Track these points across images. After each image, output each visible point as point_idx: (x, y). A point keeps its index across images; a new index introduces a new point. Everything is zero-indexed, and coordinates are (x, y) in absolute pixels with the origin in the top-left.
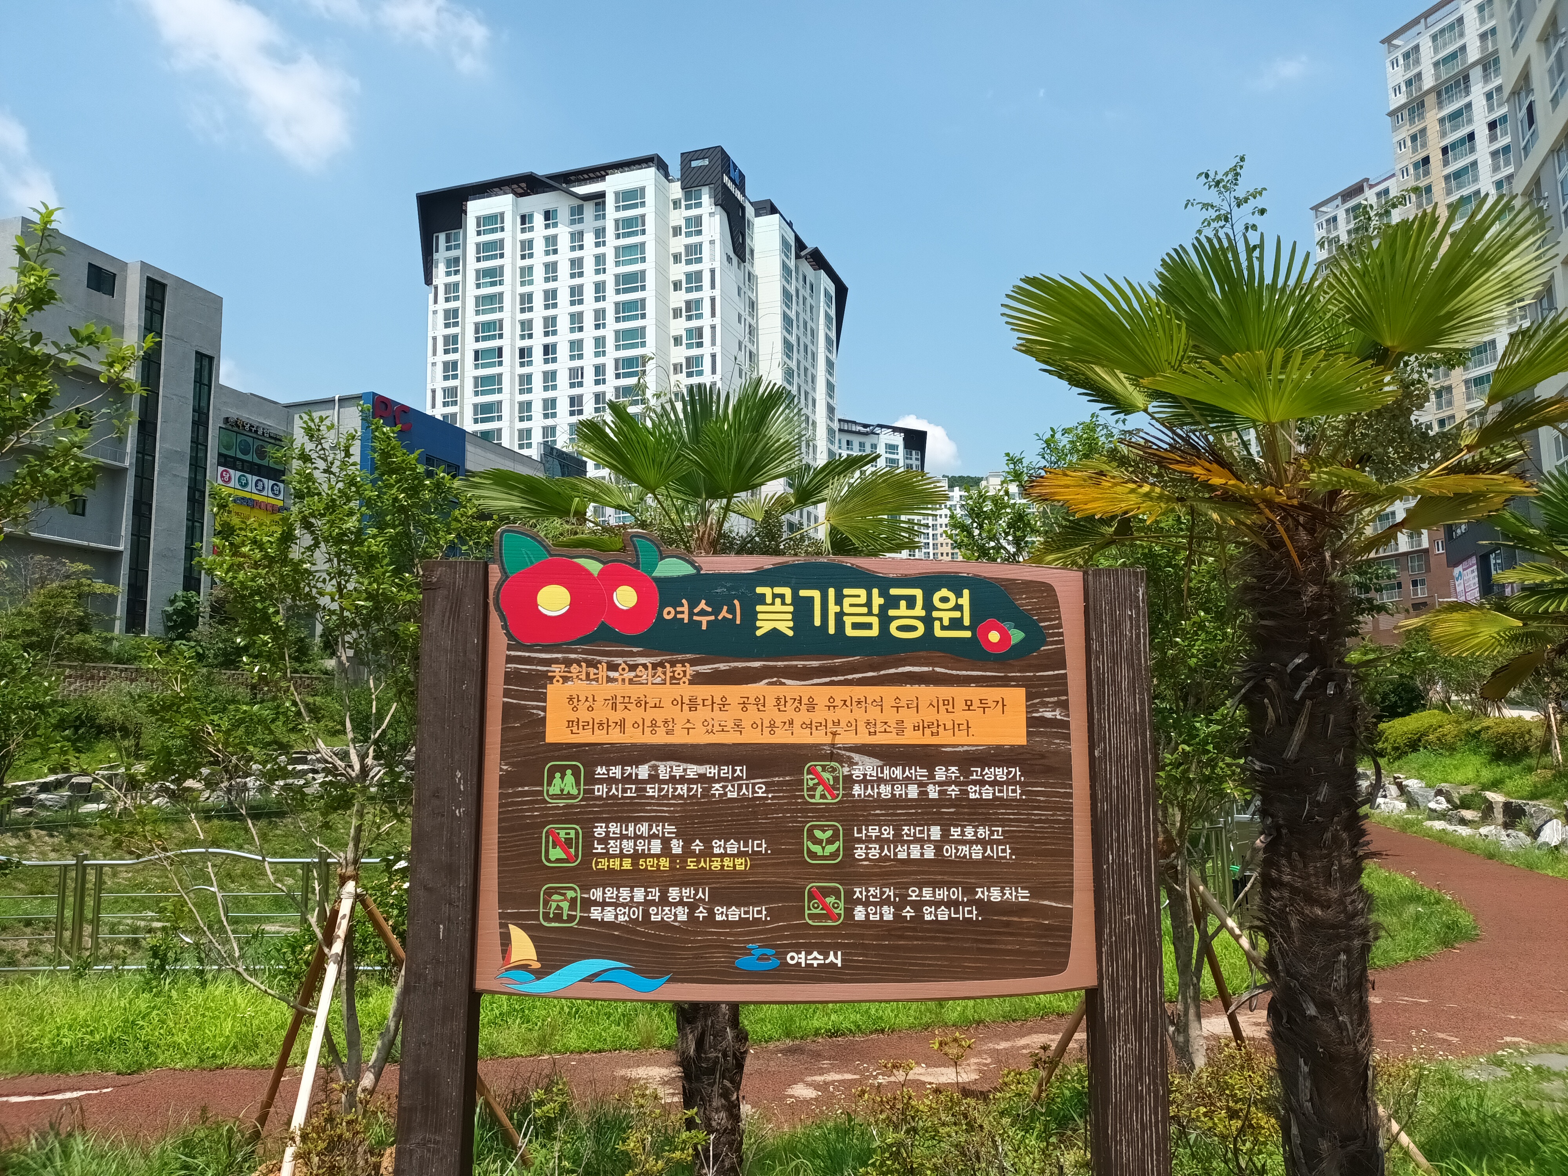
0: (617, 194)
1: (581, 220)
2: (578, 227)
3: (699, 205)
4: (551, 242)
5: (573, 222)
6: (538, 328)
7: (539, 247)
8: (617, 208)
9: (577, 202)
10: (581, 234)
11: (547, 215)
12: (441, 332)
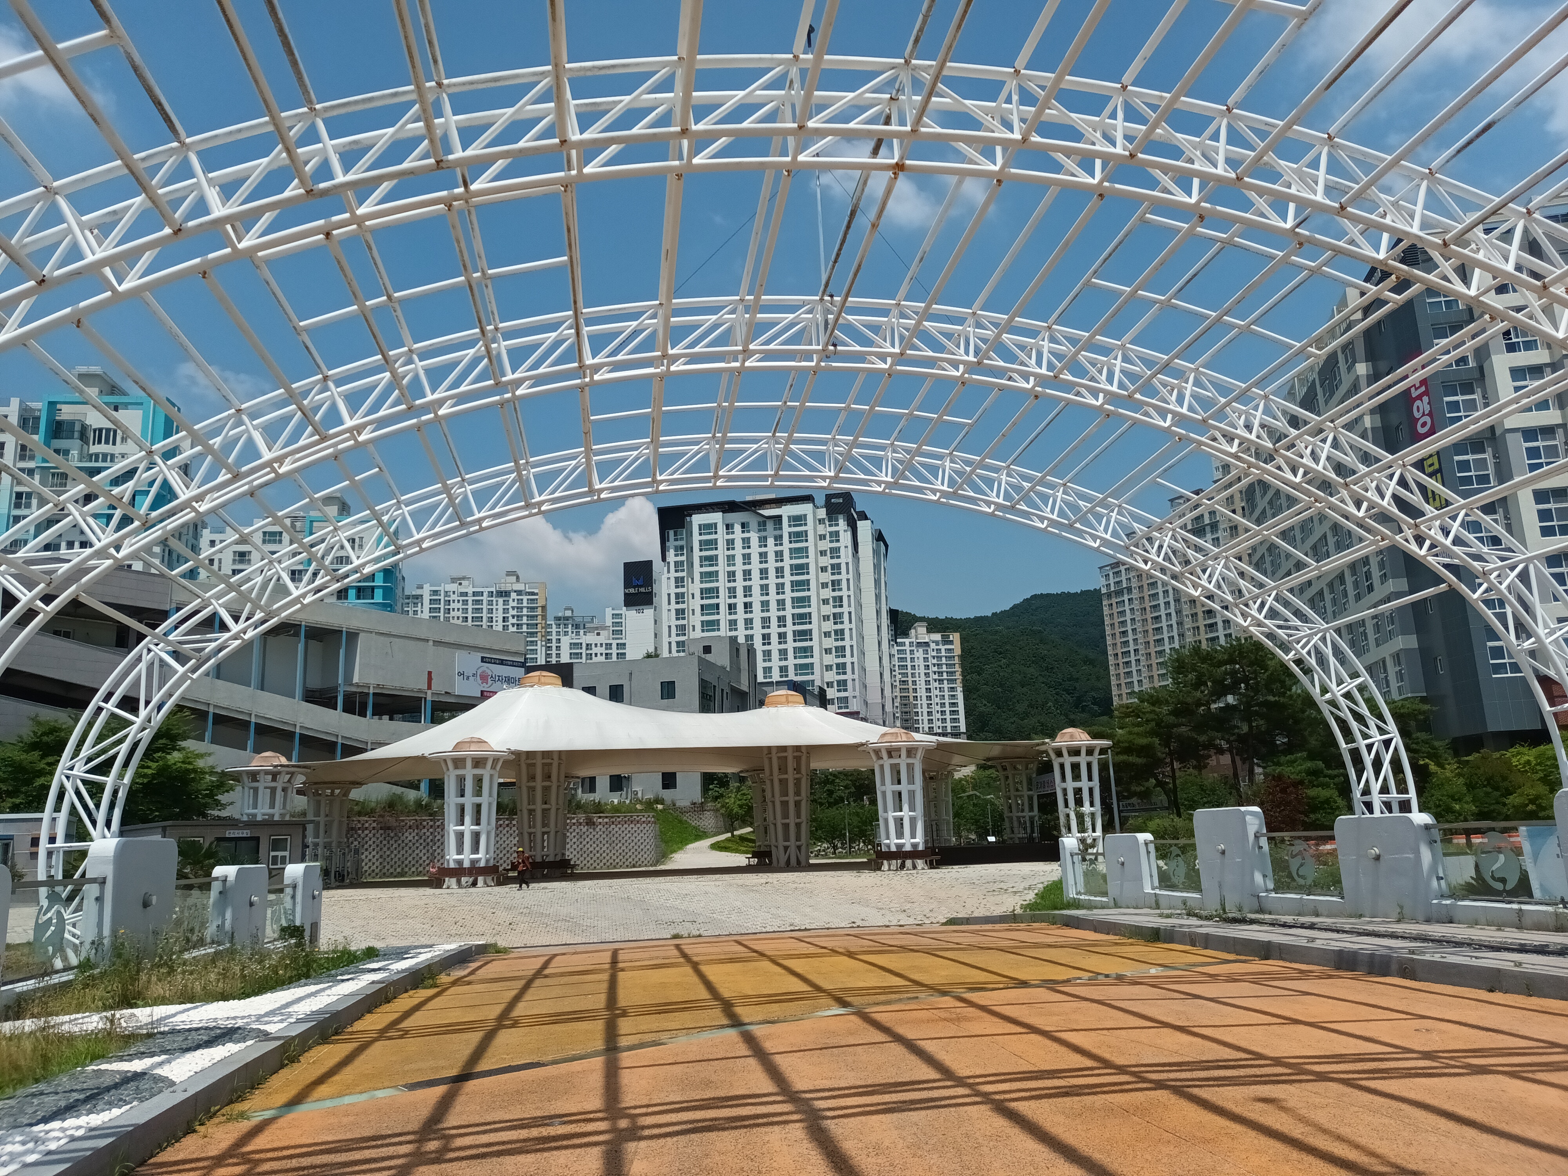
0: (789, 517)
1: (765, 530)
2: (763, 534)
3: (837, 525)
4: (746, 542)
5: (760, 531)
6: (740, 592)
7: (738, 544)
8: (790, 526)
9: (761, 519)
10: (765, 538)
11: (743, 525)
12: (673, 591)
